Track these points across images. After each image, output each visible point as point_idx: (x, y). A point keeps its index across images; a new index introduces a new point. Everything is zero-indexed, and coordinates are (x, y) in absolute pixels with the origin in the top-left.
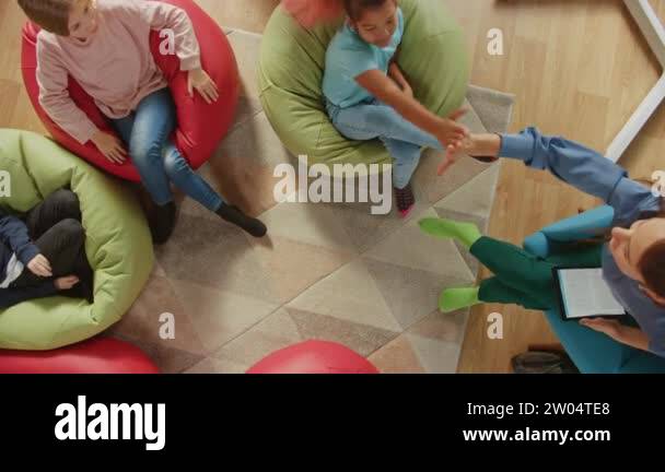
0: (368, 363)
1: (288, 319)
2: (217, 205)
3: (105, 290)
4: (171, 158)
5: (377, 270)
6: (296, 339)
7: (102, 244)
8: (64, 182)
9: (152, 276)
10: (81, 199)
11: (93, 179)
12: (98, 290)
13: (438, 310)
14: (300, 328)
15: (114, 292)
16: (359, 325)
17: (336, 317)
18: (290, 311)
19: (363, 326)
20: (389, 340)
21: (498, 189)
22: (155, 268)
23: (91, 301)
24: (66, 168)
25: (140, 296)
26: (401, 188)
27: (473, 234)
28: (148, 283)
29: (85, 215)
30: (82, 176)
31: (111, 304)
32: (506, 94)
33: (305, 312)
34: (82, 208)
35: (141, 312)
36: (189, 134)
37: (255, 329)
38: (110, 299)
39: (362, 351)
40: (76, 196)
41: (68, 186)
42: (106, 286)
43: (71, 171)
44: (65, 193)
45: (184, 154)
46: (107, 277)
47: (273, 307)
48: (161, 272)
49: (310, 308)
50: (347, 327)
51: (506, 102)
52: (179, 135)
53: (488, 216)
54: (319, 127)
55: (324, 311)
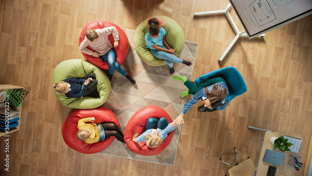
0: (164, 110)
1: (144, 100)
2: (126, 75)
3: (103, 95)
4: (117, 64)
5: (165, 88)
6: (146, 105)
7: (101, 85)
8: (92, 71)
9: (111, 93)
10: (96, 75)
11: (98, 70)
12: (102, 95)
13: (181, 97)
14: (147, 103)
15: (105, 95)
16: (161, 101)
17: (155, 100)
18: (144, 99)
19: (162, 102)
20: (168, 105)
21: (194, 67)
22: (111, 90)
23: (99, 97)
24: (92, 68)
25: (108, 98)
26: (171, 68)
27: (185, 79)
28: (110, 94)
29: (97, 78)
30: (96, 69)
31: (104, 98)
32: (196, 43)
33: (148, 99)
34: (96, 77)
35: (109, 101)
36: (119, 58)
37: (136, 104)
38: (105, 97)
39: (162, 108)
40: (95, 74)
41: (93, 72)
42: (103, 94)
43: (93, 69)
44: (92, 73)
45: (119, 63)
46: (103, 92)
47: (141, 98)
48: (113, 91)
49: (149, 98)
50: (158, 102)
51: (196, 45)
52: (117, 58)
53: (192, 74)
54: (149, 55)
55: (152, 98)
